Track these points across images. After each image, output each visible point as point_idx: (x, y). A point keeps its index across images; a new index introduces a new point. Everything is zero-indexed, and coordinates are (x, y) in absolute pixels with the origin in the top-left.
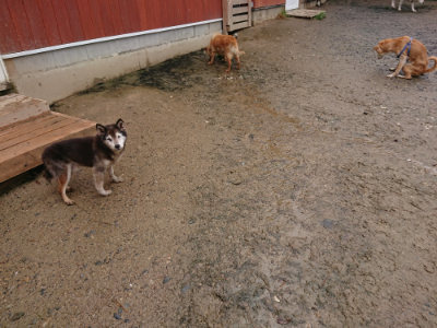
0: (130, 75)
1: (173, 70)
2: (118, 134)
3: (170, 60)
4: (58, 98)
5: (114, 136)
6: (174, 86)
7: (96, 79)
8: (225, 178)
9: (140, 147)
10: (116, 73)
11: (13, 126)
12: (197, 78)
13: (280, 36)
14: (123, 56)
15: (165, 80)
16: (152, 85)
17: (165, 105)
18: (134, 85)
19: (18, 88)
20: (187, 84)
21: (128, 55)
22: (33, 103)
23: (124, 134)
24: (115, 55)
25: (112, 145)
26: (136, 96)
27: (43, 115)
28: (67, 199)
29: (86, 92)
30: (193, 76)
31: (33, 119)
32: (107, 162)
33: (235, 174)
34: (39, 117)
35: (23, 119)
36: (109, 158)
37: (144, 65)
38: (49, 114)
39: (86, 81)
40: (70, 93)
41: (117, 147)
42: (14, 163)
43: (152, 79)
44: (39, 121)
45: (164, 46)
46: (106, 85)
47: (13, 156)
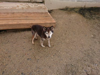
0: (77, 8)
1: (91, 11)
2: (50, 32)
3: (92, 8)
4: (54, 9)
6: (89, 17)
7: (67, 7)
9: (63, 35)
10: (73, 7)
11: (36, 13)
12: (98, 17)
14: (78, 2)
15: (87, 14)
16: (81, 14)
17: (81, 23)
18: (76, 12)
19: (45, 3)
20: (93, 18)
21: (80, 2)
22: (45, 9)
24: (76, 1)
26: (75, 16)
27: (46, 13)
29: (62, 9)
30: (97, 16)
31: (42, 13)
34: (44, 13)
35: (40, 12)
37: (83, 7)
38: (47, 13)
39: (64, 7)
40: (58, 9)
41: (49, 37)
42: (27, 25)
43: (83, 12)
44: (43, 14)
45: (93, 3)
46: (68, 9)
47: (28, 23)
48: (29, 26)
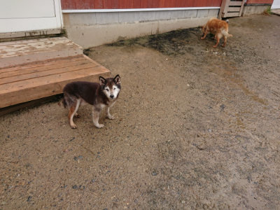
0: (143, 38)
1: (174, 39)
2: (114, 87)
3: (173, 32)
4: (94, 45)
5: (111, 87)
6: (172, 51)
7: (120, 37)
8: (192, 140)
9: (133, 94)
10: (135, 35)
11: (56, 60)
12: (190, 49)
13: (262, 27)
14: (142, 24)
15: (167, 46)
16: (155, 48)
17: (160, 65)
18: (144, 46)
19: (68, 34)
20: (181, 51)
21: (145, 23)
22: (73, 47)
23: (119, 87)
24: (137, 22)
25: (108, 94)
26: (143, 54)
27: (78, 57)
28: (72, 124)
29: (112, 45)
30: (187, 46)
31: (70, 58)
32: (103, 106)
33: (201, 139)
34: (74, 57)
35: (63, 56)
36: (105, 103)
37: (154, 32)
38: (82, 56)
39: (113, 38)
40: (101, 44)
41: (112, 97)
42: (46, 88)
43: (157, 44)
44: (74, 60)
45: (172, 21)
46: (125, 43)
47: (46, 83)
48: (51, 91)
